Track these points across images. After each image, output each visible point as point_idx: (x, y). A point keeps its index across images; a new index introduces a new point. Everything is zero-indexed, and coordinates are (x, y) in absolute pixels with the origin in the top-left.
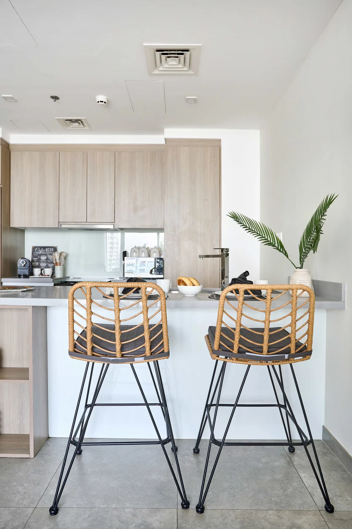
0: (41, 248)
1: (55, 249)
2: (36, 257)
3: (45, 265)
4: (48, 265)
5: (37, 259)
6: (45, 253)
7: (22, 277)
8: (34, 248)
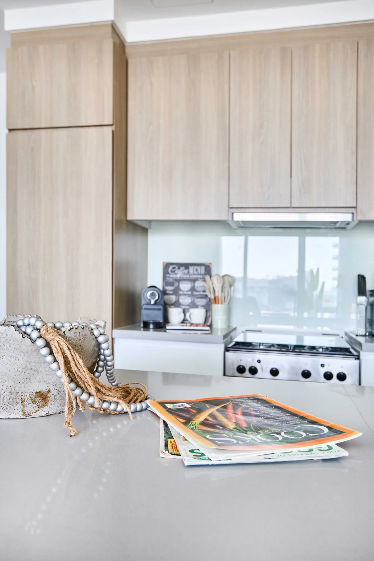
0: (180, 265)
1: (208, 269)
2: (172, 284)
3: (190, 301)
4: (194, 301)
5: (172, 288)
6: (188, 276)
7: (151, 326)
8: (167, 266)
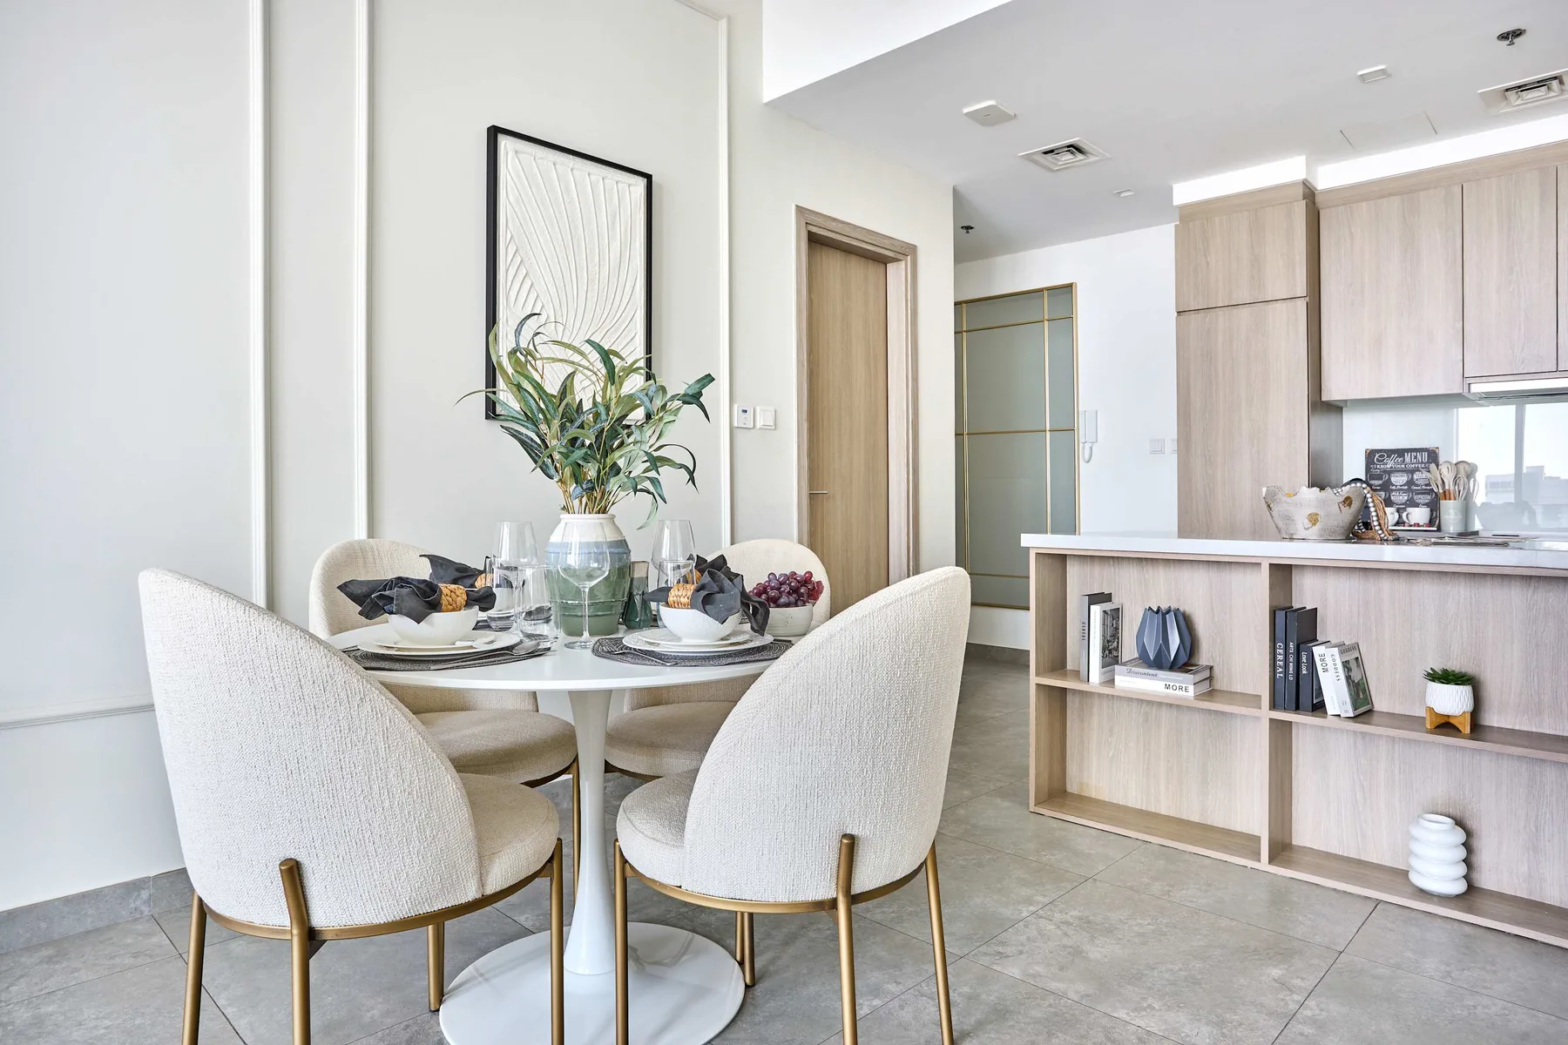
0: (1390, 452)
1: (1433, 456)
2: (1379, 477)
3: (1406, 498)
4: (1412, 498)
5: (1381, 482)
6: (1403, 466)
8: (1371, 455)
